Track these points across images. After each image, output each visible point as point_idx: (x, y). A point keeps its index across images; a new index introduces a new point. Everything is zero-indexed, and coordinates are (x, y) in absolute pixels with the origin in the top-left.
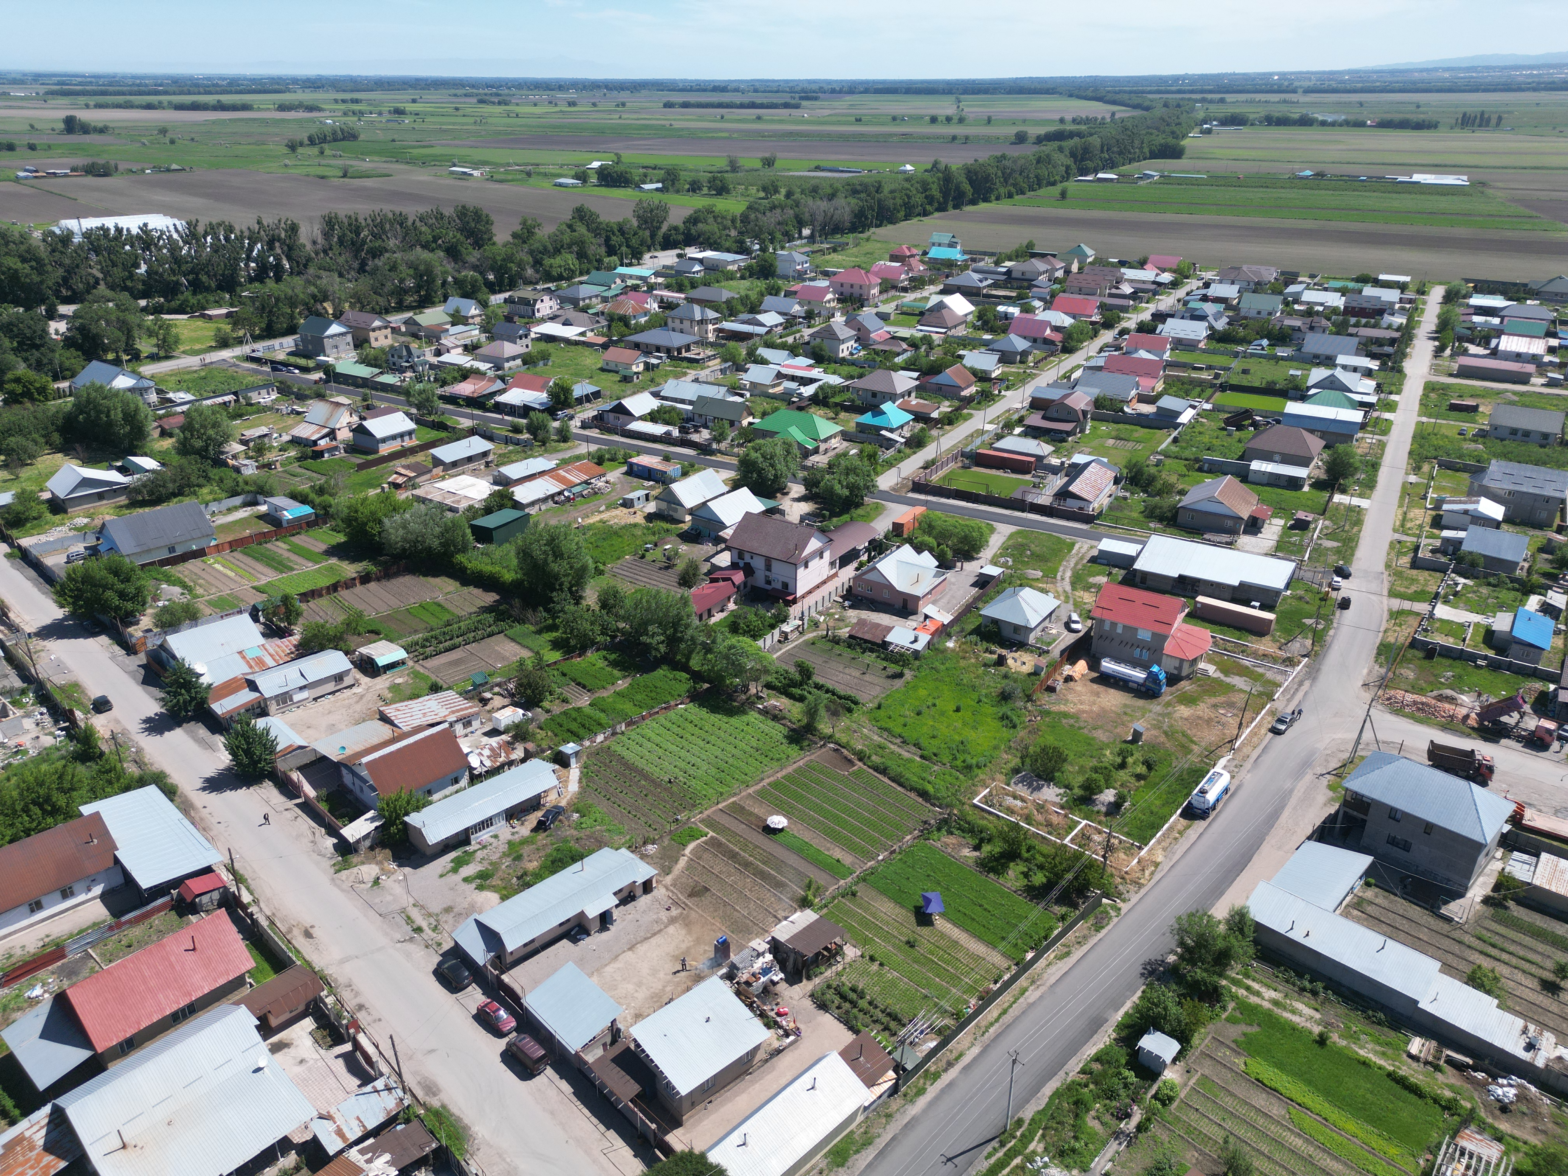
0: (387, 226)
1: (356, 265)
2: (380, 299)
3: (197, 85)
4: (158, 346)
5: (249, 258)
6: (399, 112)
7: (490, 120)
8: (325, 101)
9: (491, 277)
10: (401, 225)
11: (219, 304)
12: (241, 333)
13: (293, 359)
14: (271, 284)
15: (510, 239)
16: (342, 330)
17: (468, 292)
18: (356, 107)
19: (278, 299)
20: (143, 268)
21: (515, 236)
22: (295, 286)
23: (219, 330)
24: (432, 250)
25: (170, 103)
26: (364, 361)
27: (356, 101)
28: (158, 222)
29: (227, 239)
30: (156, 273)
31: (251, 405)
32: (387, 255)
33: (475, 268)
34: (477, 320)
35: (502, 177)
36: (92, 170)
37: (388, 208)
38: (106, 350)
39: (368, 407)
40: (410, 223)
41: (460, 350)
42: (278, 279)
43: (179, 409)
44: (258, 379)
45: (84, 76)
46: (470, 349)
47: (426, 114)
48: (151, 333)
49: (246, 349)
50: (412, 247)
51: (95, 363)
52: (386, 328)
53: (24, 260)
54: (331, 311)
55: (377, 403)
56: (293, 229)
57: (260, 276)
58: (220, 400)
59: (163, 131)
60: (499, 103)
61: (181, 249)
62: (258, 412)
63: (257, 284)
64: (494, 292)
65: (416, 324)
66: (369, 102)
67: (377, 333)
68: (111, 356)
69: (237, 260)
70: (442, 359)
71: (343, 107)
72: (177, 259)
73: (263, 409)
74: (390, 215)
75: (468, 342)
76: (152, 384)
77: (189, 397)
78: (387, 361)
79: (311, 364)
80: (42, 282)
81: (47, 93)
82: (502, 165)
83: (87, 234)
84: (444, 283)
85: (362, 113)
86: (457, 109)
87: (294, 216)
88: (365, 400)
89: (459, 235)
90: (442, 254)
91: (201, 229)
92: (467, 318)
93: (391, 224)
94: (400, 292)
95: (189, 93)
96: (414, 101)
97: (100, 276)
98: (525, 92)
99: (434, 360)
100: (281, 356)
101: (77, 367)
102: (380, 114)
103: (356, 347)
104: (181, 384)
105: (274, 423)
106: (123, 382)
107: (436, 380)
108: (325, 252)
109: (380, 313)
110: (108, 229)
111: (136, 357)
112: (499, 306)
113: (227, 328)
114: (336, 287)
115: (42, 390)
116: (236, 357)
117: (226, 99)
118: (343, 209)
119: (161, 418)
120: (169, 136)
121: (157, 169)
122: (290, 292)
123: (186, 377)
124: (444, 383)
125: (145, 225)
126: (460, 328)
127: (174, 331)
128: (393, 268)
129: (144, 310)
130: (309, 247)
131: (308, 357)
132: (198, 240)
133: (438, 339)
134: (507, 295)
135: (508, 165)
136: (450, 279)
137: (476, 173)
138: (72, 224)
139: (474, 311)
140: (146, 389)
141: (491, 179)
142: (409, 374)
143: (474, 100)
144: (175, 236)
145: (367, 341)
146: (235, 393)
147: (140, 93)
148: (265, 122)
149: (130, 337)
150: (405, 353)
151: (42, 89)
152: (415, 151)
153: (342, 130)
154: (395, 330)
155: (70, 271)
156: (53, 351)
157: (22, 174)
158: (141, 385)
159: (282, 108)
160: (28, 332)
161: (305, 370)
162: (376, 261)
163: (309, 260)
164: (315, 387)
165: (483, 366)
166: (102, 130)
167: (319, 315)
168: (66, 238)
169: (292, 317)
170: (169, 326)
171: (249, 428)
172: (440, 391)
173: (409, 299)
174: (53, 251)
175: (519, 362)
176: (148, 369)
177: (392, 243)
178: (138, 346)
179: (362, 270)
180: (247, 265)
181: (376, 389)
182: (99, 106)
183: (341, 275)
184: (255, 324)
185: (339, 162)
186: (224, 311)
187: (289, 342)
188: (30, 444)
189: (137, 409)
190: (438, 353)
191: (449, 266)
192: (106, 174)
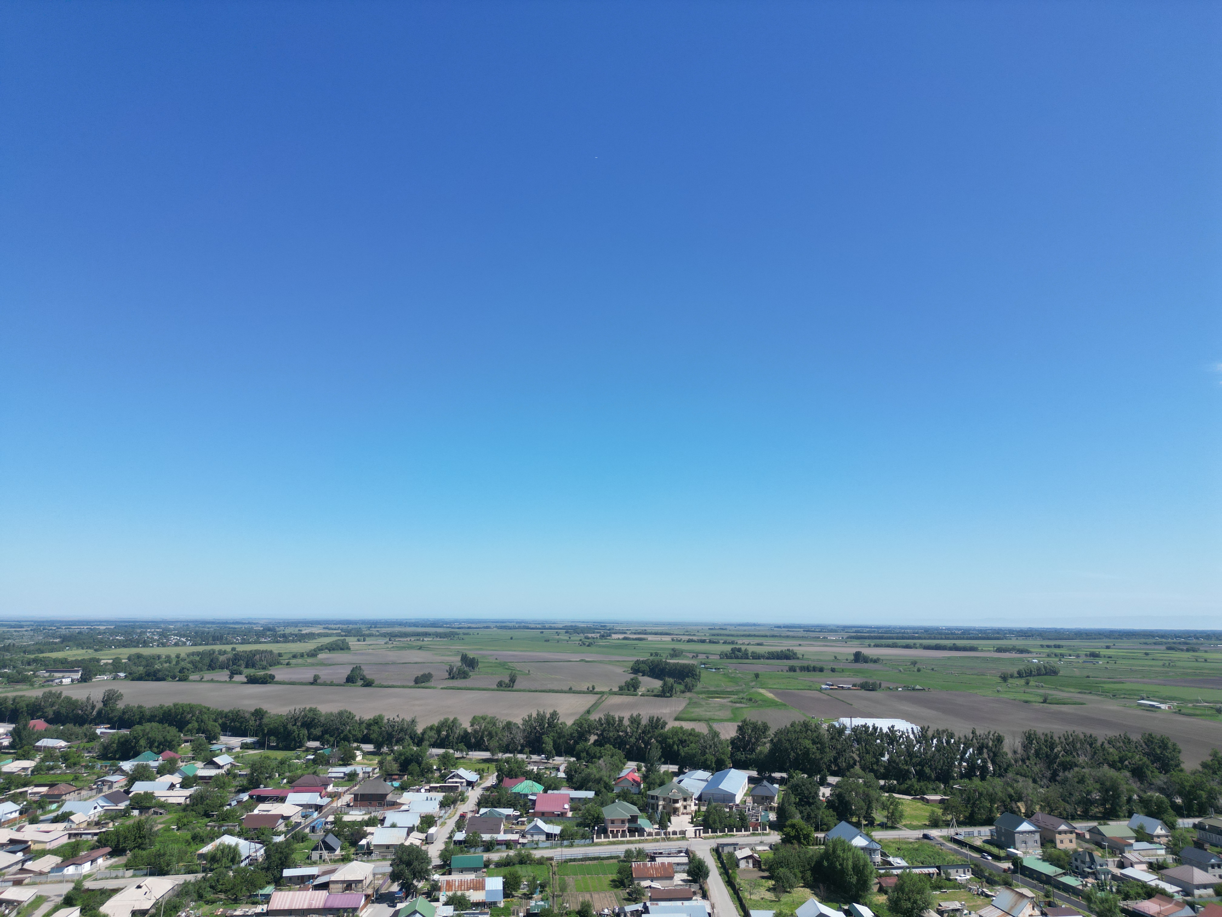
0: (1078, 745)
1: (1048, 774)
2: (1068, 807)
3: (940, 634)
4: (887, 817)
5: (962, 759)
6: (1094, 655)
7: (1179, 664)
8: (1034, 646)
9: (1179, 801)
10: (1091, 745)
11: (935, 791)
12: (949, 818)
13: (988, 847)
14: (977, 781)
15: (1200, 768)
16: (1032, 828)
17: (1154, 812)
18: (1058, 651)
19: (981, 794)
20: (886, 757)
21: (1204, 765)
22: (996, 785)
23: (933, 812)
24: (1119, 769)
25: (921, 645)
26: (1047, 858)
27: (1059, 647)
28: (902, 726)
29: (948, 742)
30: (894, 762)
31: (950, 880)
32: (1076, 769)
33: (1161, 790)
34: (1164, 840)
35: (1191, 711)
36: (865, 687)
37: (1080, 731)
38: (852, 815)
39: (1050, 904)
40: (1099, 744)
41: (1144, 867)
42: (983, 778)
43: (895, 872)
44: (957, 859)
45: (871, 628)
46: (1155, 867)
47: (1118, 657)
48: (884, 807)
49: (950, 832)
50: (1100, 765)
51: (843, 823)
52: (1071, 832)
53: (814, 743)
54: (1023, 811)
55: (1058, 902)
56: (999, 740)
57: (969, 774)
58: (926, 871)
59: (914, 663)
60: (1188, 650)
61: (914, 746)
62: (954, 887)
63: (967, 781)
64: (1182, 816)
65: (1100, 833)
66: (1069, 648)
67: (1063, 836)
68: (854, 819)
69: (953, 759)
70: (1125, 871)
71: (1047, 650)
72: (910, 754)
73: (958, 886)
74: (1082, 736)
75: (1153, 860)
76: (879, 847)
77: (903, 863)
78: (1070, 864)
79: (1002, 853)
80: (822, 759)
81: (848, 638)
82: (1190, 701)
83: (855, 730)
84: (1129, 800)
85: (1062, 655)
86: (1147, 654)
87: (1001, 730)
88: (1047, 896)
89: (1145, 759)
90: (1128, 774)
91: (930, 733)
92: (1152, 837)
93: (1082, 743)
94: (1087, 803)
95: (935, 639)
96: (1108, 647)
97: (858, 759)
98: (1213, 642)
99: (1118, 872)
100: (978, 843)
101: (832, 825)
102: (1078, 656)
103: (1042, 845)
104: (900, 852)
105: (965, 900)
106: (859, 841)
107: (1118, 892)
108: (1023, 761)
109: (1066, 818)
110: (869, 727)
111: (871, 823)
112: (1187, 830)
113: (940, 812)
114: (1030, 791)
115: (807, 837)
116: (941, 837)
117: (960, 643)
118: (1041, 728)
119: (881, 876)
120: (917, 666)
121: (906, 688)
122: (991, 790)
123: (904, 846)
124: (1127, 897)
125: (893, 727)
126: (1144, 845)
127: (900, 807)
128: (1081, 781)
129: (882, 788)
130: (1010, 755)
131: (1000, 847)
132: (927, 741)
133: (1122, 852)
134: (1197, 821)
135: (1197, 701)
136: (1135, 797)
137: (1163, 706)
138: (846, 721)
139: (1159, 830)
140: (875, 850)
141: (1179, 712)
142: (1091, 880)
143: (1163, 647)
144: (912, 736)
145: (1053, 842)
146: (938, 868)
147: (903, 638)
148: (985, 660)
149: (869, 807)
150: (1088, 859)
151: (846, 635)
152: (1107, 686)
153: (1045, 667)
154: (1080, 836)
155: (840, 753)
156: (819, 809)
157: (824, 686)
158: (871, 847)
159: (999, 650)
160: (806, 792)
161: (997, 858)
162: (1067, 773)
163: (1009, 765)
164: (1003, 875)
165: (1170, 889)
166: (876, 661)
167: (1013, 812)
168: (841, 731)
169: (991, 810)
170: (898, 803)
171: (945, 900)
172: (1122, 904)
173: (1095, 810)
174: (832, 738)
175: (1210, 891)
176: (878, 834)
177: (1082, 759)
178: (874, 815)
179: (1053, 778)
180: (960, 764)
181: (1059, 889)
182: (876, 646)
183: (1035, 781)
184: (961, 812)
185: (1041, 691)
186: (938, 798)
187: (985, 832)
188: (791, 876)
189: (865, 865)
190: (1121, 865)
191: (1135, 785)
192: (873, 690)
